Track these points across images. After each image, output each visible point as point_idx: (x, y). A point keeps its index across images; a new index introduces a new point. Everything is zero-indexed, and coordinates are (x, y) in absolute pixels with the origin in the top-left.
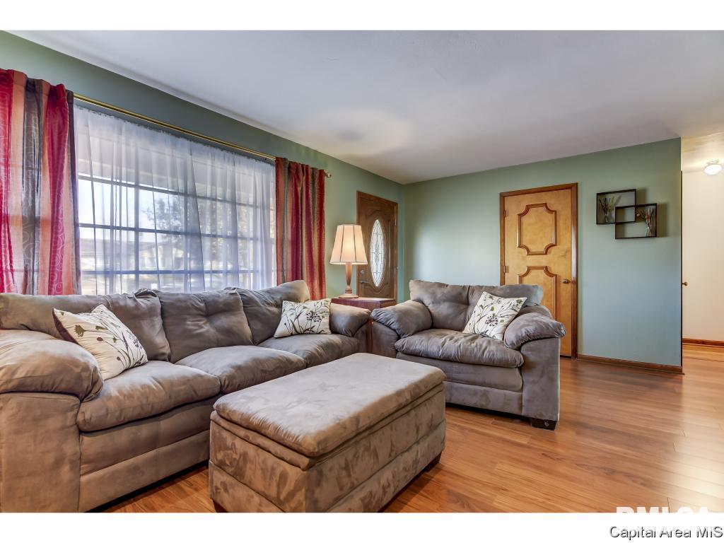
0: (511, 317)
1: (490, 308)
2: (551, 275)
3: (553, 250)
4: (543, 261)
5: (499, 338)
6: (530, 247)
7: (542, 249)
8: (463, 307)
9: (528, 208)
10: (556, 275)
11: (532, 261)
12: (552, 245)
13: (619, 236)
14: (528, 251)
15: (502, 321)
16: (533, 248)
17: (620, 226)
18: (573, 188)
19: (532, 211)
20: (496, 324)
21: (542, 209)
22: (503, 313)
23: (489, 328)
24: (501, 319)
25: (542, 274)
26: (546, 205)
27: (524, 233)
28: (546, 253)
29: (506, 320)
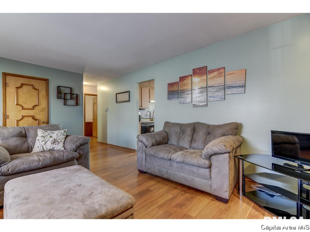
0: (64, 139)
1: (49, 136)
2: (36, 120)
3: (37, 108)
4: (31, 113)
5: (63, 149)
6: (23, 105)
7: (31, 107)
8: (24, 139)
9: (22, 85)
10: (38, 120)
11: (25, 113)
12: (36, 106)
13: (65, 104)
14: (22, 107)
15: (61, 141)
16: (25, 106)
17: (66, 100)
18: (47, 81)
19: (24, 87)
20: (59, 143)
21: (30, 87)
22: (60, 137)
23: (54, 146)
24: (61, 140)
25: (31, 119)
26: (33, 85)
27: (20, 98)
28: (33, 109)
29: (63, 140)
